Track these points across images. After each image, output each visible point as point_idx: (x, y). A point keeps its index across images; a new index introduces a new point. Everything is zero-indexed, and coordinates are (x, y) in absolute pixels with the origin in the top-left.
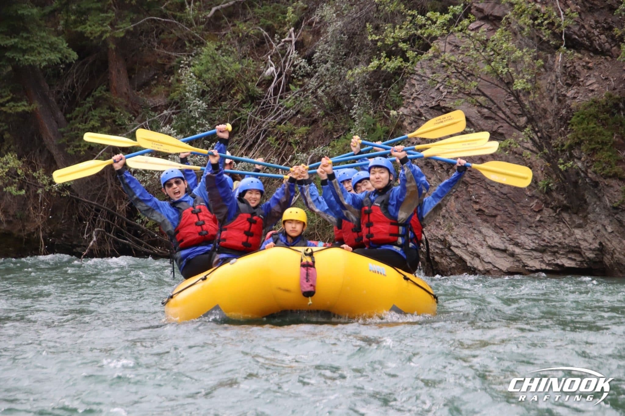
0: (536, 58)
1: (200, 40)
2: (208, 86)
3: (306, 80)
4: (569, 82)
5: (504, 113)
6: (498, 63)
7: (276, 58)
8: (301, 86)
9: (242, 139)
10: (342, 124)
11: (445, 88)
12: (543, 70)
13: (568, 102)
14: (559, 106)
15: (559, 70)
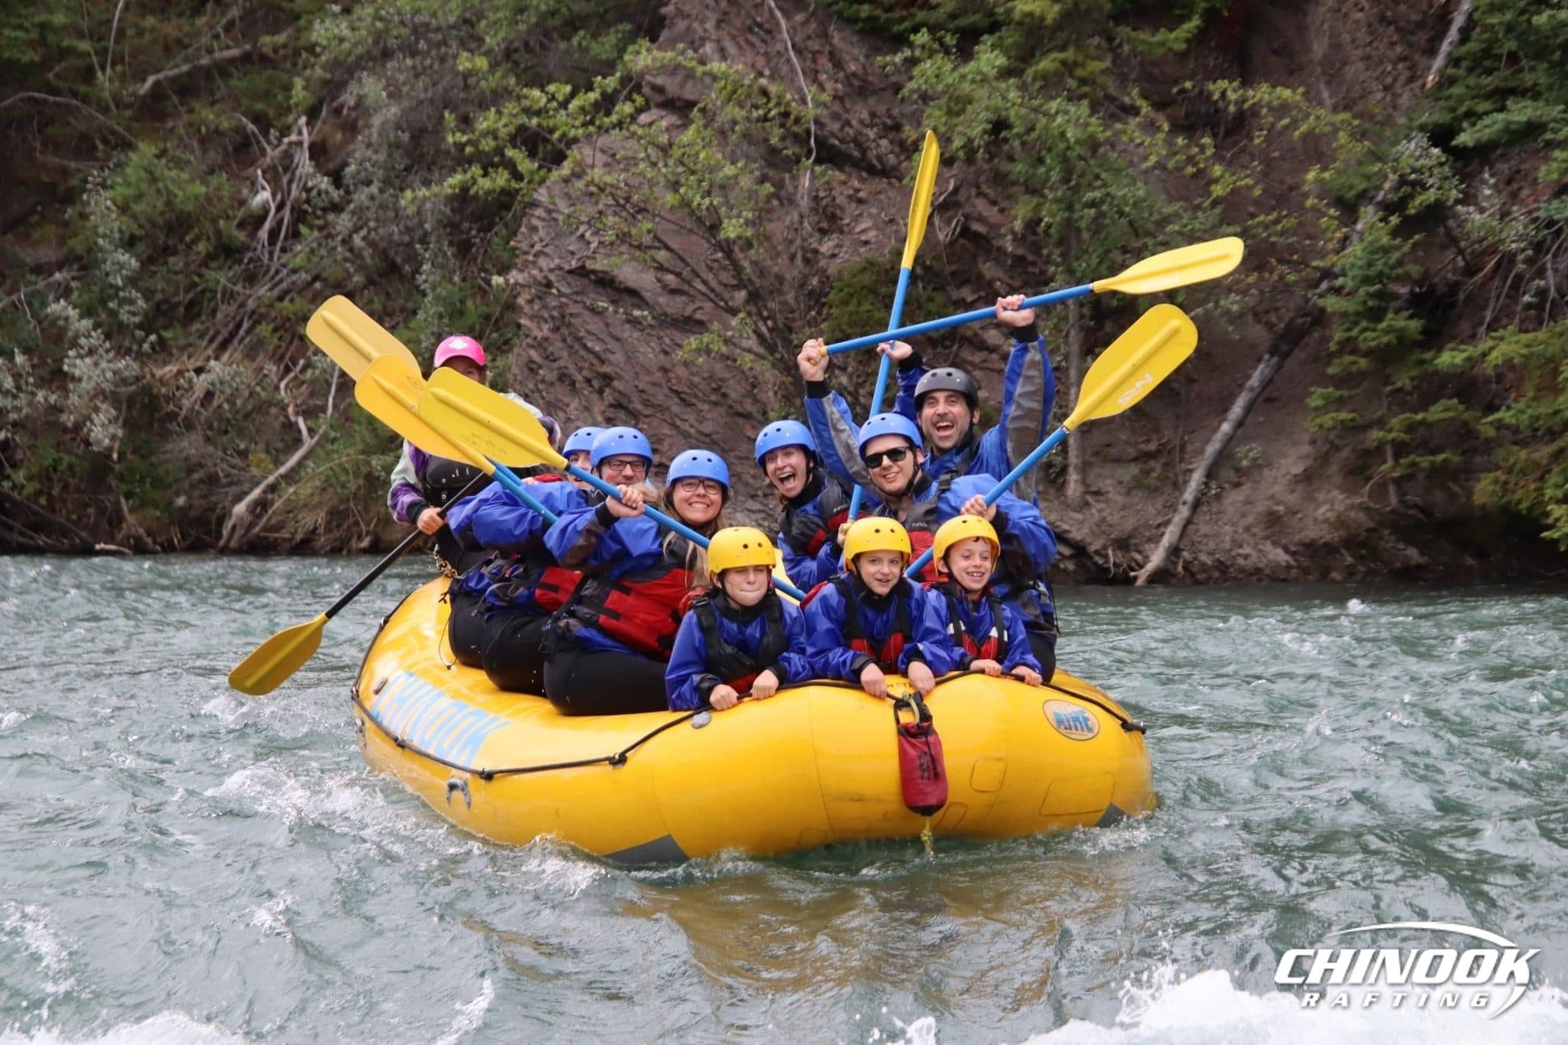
0: (762, 180)
1: (124, 139)
2: (140, 226)
3: (331, 217)
4: (824, 225)
5: (705, 282)
6: (690, 187)
7: (273, 176)
8: (321, 229)
9: (207, 330)
10: (401, 301)
11: (595, 234)
12: (775, 202)
13: (823, 263)
14: (807, 271)
15: (804, 203)
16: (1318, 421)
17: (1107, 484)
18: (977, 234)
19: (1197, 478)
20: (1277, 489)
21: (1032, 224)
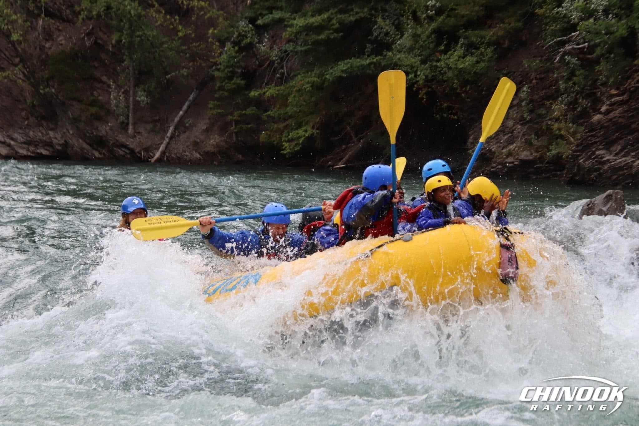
16: (211, 112)
17: (142, 130)
18: (100, 44)
19: (171, 129)
20: (197, 134)
21: (119, 41)
